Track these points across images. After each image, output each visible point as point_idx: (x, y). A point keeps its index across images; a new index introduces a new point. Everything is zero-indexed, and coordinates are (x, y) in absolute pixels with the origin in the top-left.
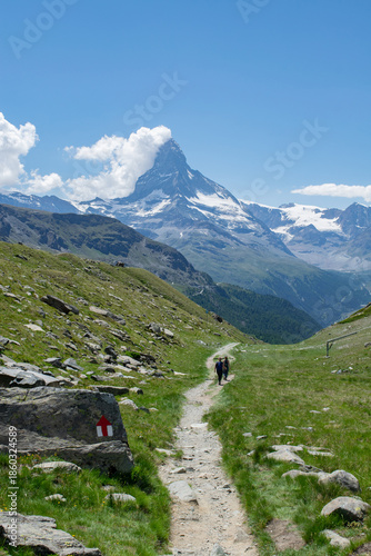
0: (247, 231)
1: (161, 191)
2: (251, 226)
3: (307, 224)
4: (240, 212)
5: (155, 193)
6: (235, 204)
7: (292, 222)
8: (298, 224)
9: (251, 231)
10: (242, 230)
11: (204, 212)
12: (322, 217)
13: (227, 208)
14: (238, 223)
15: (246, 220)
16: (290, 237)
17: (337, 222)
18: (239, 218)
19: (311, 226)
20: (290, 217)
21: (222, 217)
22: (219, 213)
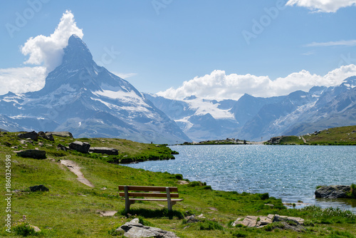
0: (146, 120)
1: (68, 85)
2: (151, 116)
3: (205, 113)
4: (142, 102)
5: (62, 87)
6: (137, 97)
7: (193, 112)
8: (198, 113)
9: (149, 120)
10: (141, 119)
11: (107, 104)
12: (219, 107)
13: (128, 100)
14: (138, 113)
15: (146, 110)
16: (190, 125)
17: (231, 112)
18: (140, 109)
19: (208, 115)
20: (191, 107)
21: (123, 108)
22: (121, 104)
